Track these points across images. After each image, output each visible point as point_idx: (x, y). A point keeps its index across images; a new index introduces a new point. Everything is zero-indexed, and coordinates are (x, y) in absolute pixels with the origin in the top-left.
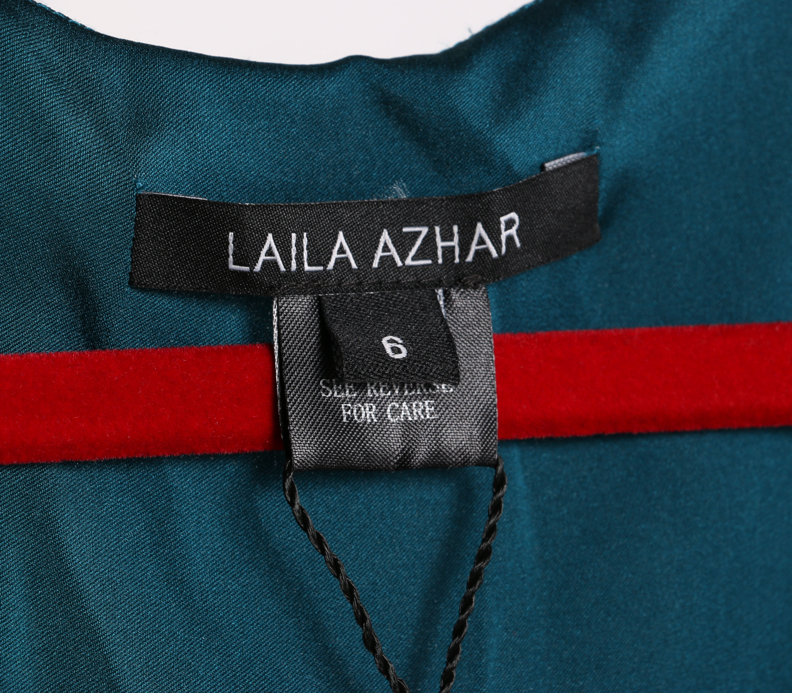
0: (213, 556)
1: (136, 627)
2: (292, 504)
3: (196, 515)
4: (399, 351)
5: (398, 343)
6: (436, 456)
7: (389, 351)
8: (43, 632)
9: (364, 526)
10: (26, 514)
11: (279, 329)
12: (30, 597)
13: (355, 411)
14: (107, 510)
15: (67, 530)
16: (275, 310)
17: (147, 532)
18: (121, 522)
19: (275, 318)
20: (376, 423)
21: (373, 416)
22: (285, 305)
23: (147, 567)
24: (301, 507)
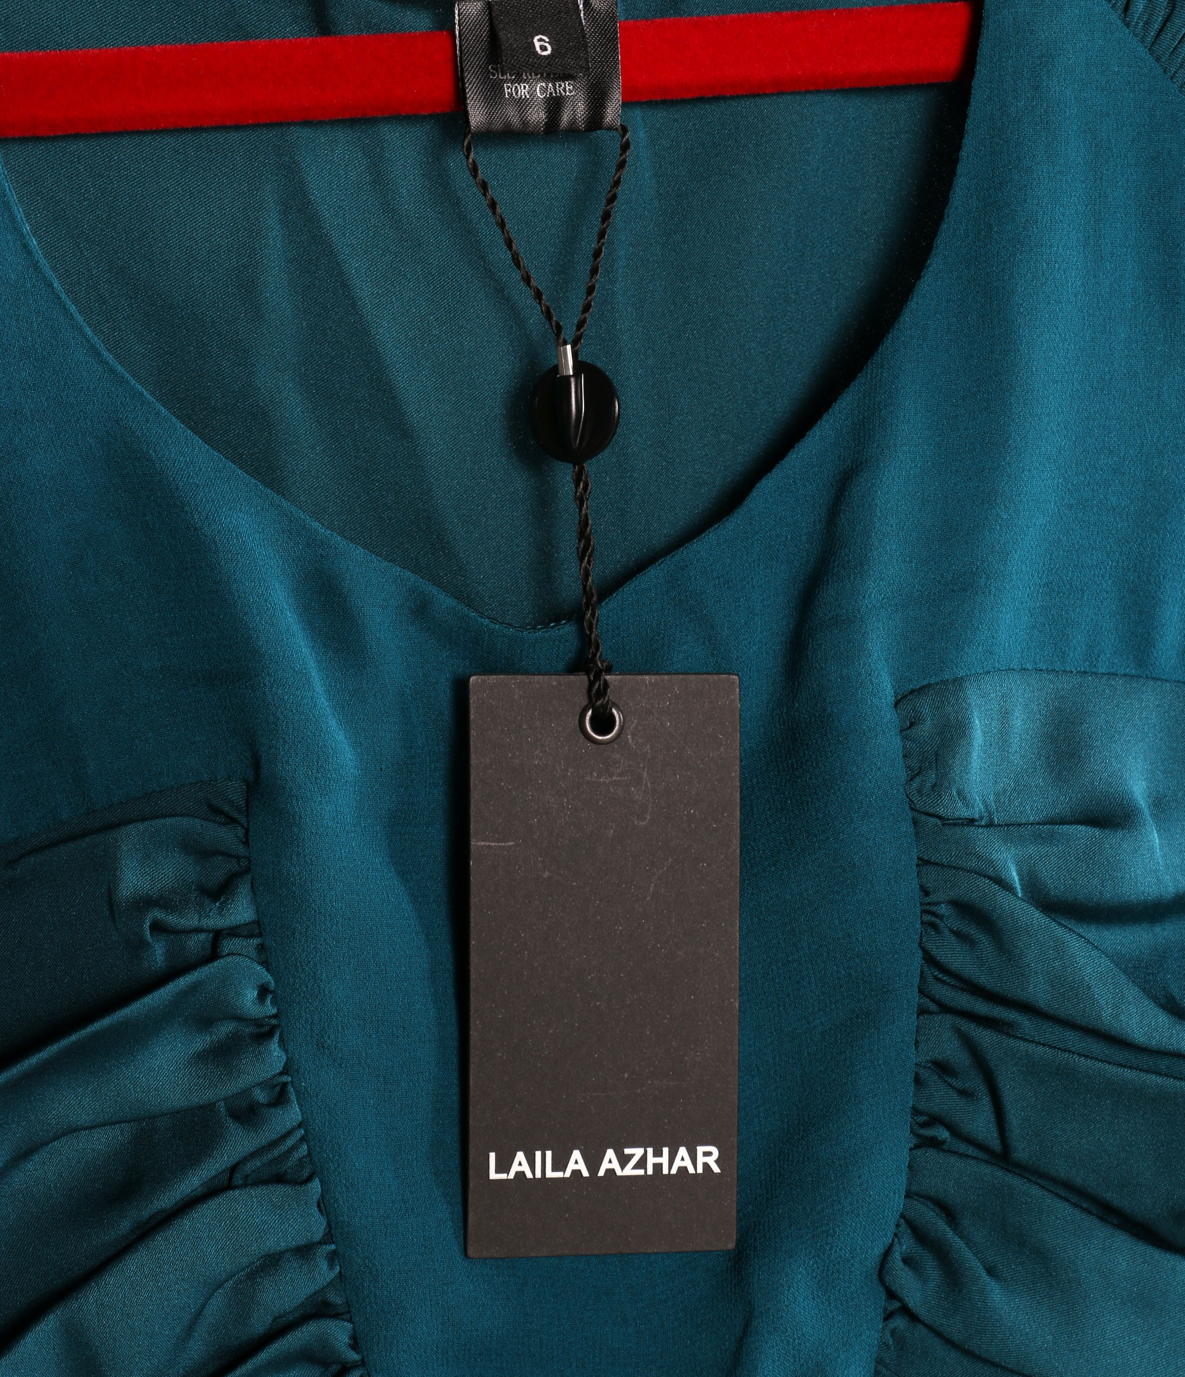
0: (416, 191)
1: (361, 242)
2: (467, 157)
3: (403, 160)
4: (545, 49)
5: (546, 42)
6: (573, 123)
7: (538, 49)
8: (293, 247)
9: (526, 169)
10: (278, 160)
11: (459, 25)
12: (283, 221)
13: (513, 89)
14: (337, 156)
15: (308, 171)
16: (457, 12)
17: (367, 173)
18: (347, 165)
19: (457, 17)
20: (528, 99)
21: (526, 93)
22: (464, 8)
23: (368, 199)
24: (474, 161)
